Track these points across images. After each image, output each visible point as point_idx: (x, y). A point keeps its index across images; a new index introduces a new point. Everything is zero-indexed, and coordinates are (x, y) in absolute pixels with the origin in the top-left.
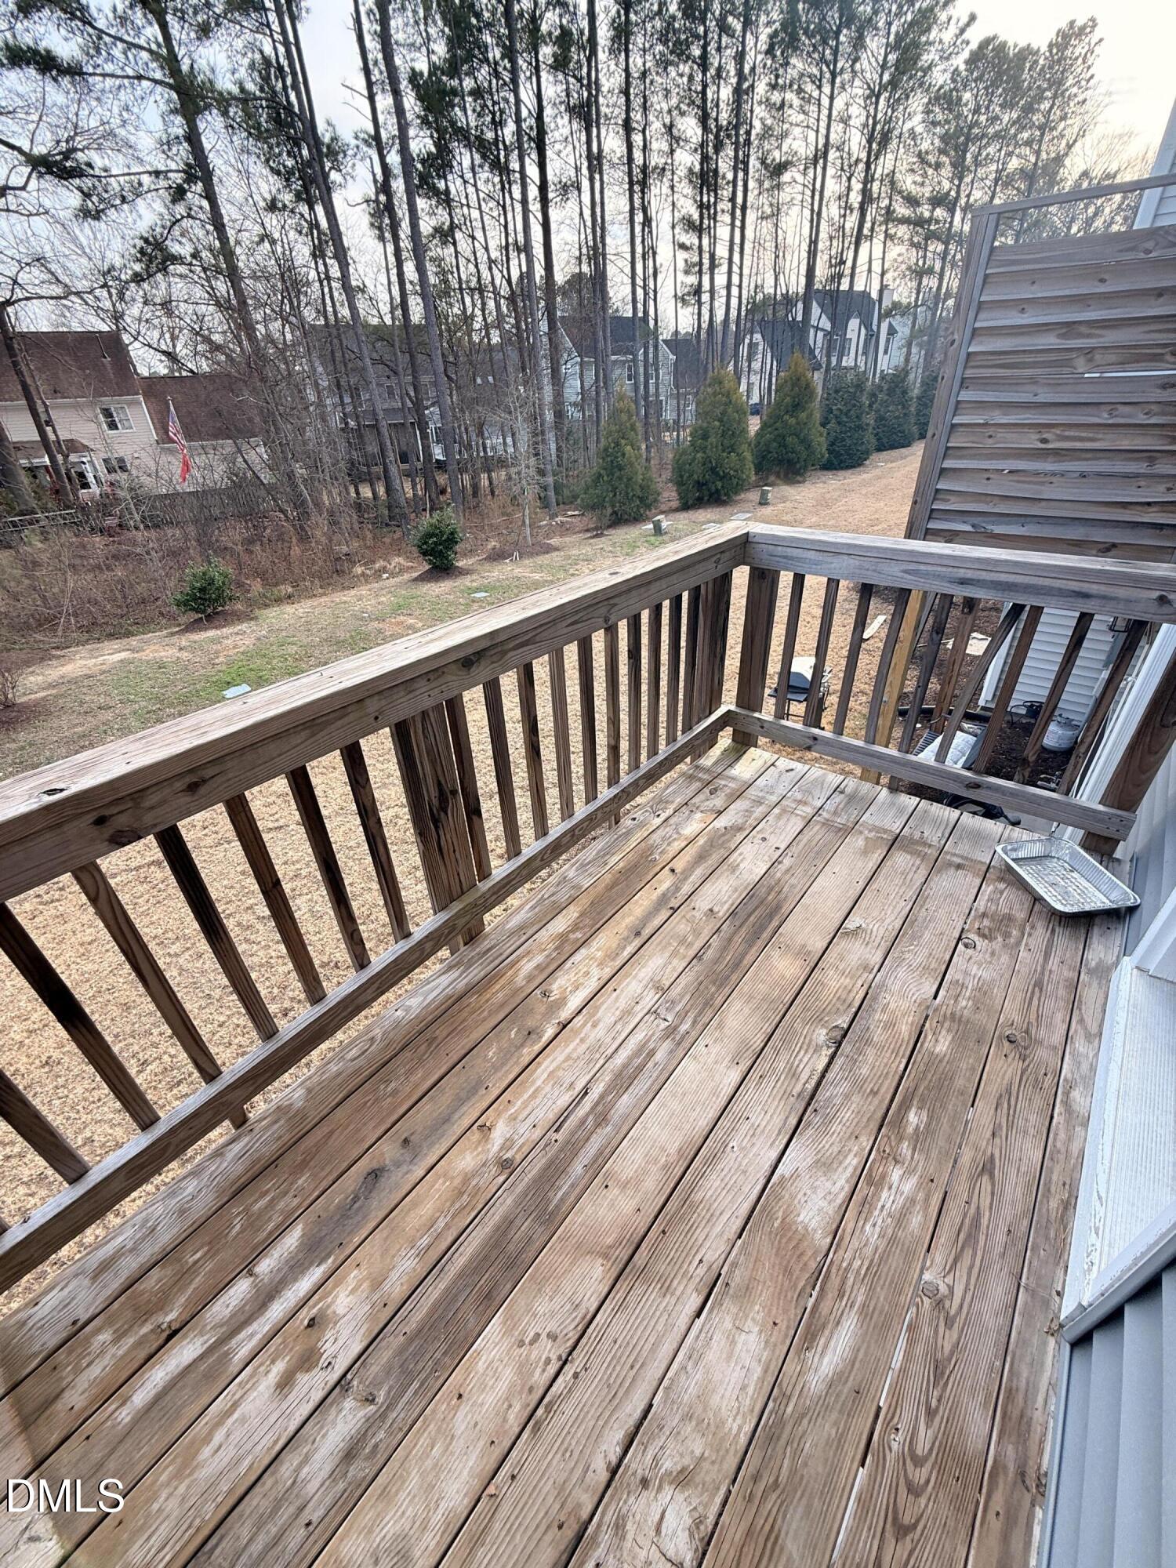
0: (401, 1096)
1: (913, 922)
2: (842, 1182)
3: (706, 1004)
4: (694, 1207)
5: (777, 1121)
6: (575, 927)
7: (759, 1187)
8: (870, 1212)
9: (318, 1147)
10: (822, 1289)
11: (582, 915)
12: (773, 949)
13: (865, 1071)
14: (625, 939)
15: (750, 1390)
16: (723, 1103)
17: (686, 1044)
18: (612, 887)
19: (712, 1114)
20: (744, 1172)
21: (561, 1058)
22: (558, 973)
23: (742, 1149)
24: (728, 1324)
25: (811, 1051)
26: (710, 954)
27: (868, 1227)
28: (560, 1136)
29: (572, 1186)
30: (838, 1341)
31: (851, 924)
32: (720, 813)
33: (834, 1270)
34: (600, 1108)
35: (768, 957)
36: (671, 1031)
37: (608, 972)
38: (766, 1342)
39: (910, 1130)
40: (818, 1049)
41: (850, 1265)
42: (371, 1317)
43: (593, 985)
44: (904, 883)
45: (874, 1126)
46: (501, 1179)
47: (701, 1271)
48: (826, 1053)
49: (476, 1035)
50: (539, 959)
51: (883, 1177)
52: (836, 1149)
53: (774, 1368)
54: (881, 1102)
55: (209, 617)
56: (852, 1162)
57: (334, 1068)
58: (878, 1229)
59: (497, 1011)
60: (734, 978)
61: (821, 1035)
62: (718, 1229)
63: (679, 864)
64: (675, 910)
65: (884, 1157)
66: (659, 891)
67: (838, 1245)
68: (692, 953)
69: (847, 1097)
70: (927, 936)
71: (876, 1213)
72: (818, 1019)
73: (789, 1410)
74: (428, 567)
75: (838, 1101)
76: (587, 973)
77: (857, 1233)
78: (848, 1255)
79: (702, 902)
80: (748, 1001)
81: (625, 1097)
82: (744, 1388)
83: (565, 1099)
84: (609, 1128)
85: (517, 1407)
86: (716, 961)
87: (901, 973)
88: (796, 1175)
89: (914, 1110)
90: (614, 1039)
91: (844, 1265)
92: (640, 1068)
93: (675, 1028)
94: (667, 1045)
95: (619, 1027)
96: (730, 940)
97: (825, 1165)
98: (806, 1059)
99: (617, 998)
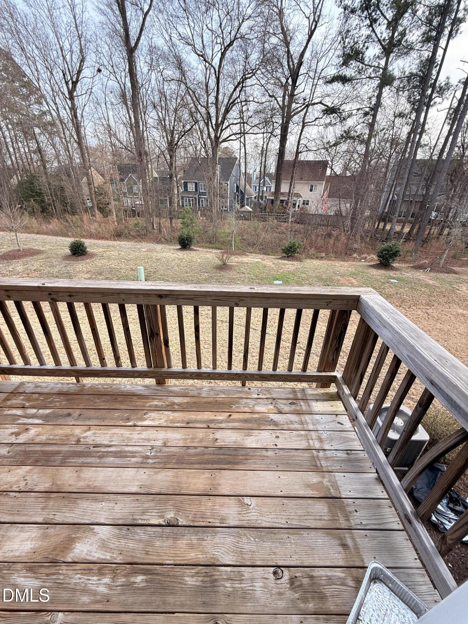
0: (95, 405)
1: (272, 533)
2: (97, 555)
3: (165, 462)
4: (75, 503)
5: (119, 516)
6: (179, 405)
7: (87, 522)
8: (85, 574)
9: (75, 399)
10: (49, 566)
11: (187, 403)
12: (209, 473)
13: (158, 544)
14: (183, 421)
15: (12, 554)
16: (120, 491)
17: (142, 465)
18: (207, 403)
19: (114, 490)
20: (92, 514)
21: (121, 432)
22: (156, 412)
23: (102, 508)
24: (33, 535)
25: (159, 514)
26: (192, 451)
27: (79, 576)
28: (92, 449)
29: (75, 462)
30: (30, 581)
31: (247, 500)
32: (281, 413)
33: (57, 568)
34: (105, 454)
35: (204, 473)
36: (147, 457)
37: (165, 424)
38: (28, 552)
39: (132, 579)
40: (161, 517)
41: (60, 574)
42: (29, 440)
43: (156, 423)
44: (300, 516)
45: (129, 560)
46: (74, 443)
47: (51, 517)
48: (161, 522)
49: (122, 407)
50: (160, 403)
51: (104, 574)
52: (112, 546)
53: (19, 560)
54: (143, 559)
55: (288, 257)
56: (107, 556)
57: (100, 386)
58: (78, 581)
59: (133, 407)
60: (184, 466)
61: (170, 515)
62: (67, 515)
63: (235, 416)
64: (208, 427)
65: (114, 571)
66: (215, 418)
67: (68, 566)
68: (189, 445)
69: (141, 541)
70: (267, 545)
71: (86, 577)
72: (178, 510)
73: (5, 572)
74: (378, 262)
75: (137, 537)
76: (161, 419)
77: (75, 572)
78: (65, 572)
79: (219, 435)
80: (174, 477)
81: (112, 458)
82: (12, 551)
83: (106, 442)
84: (98, 461)
85: (6, 486)
86: (189, 455)
87: (230, 540)
88: (95, 534)
89: (144, 577)
90: (135, 442)
91: (60, 572)
92: (126, 457)
93: (148, 458)
94: (139, 460)
95: (141, 441)
96: (204, 454)
97: (104, 545)
98: (153, 514)
99: (154, 433)
